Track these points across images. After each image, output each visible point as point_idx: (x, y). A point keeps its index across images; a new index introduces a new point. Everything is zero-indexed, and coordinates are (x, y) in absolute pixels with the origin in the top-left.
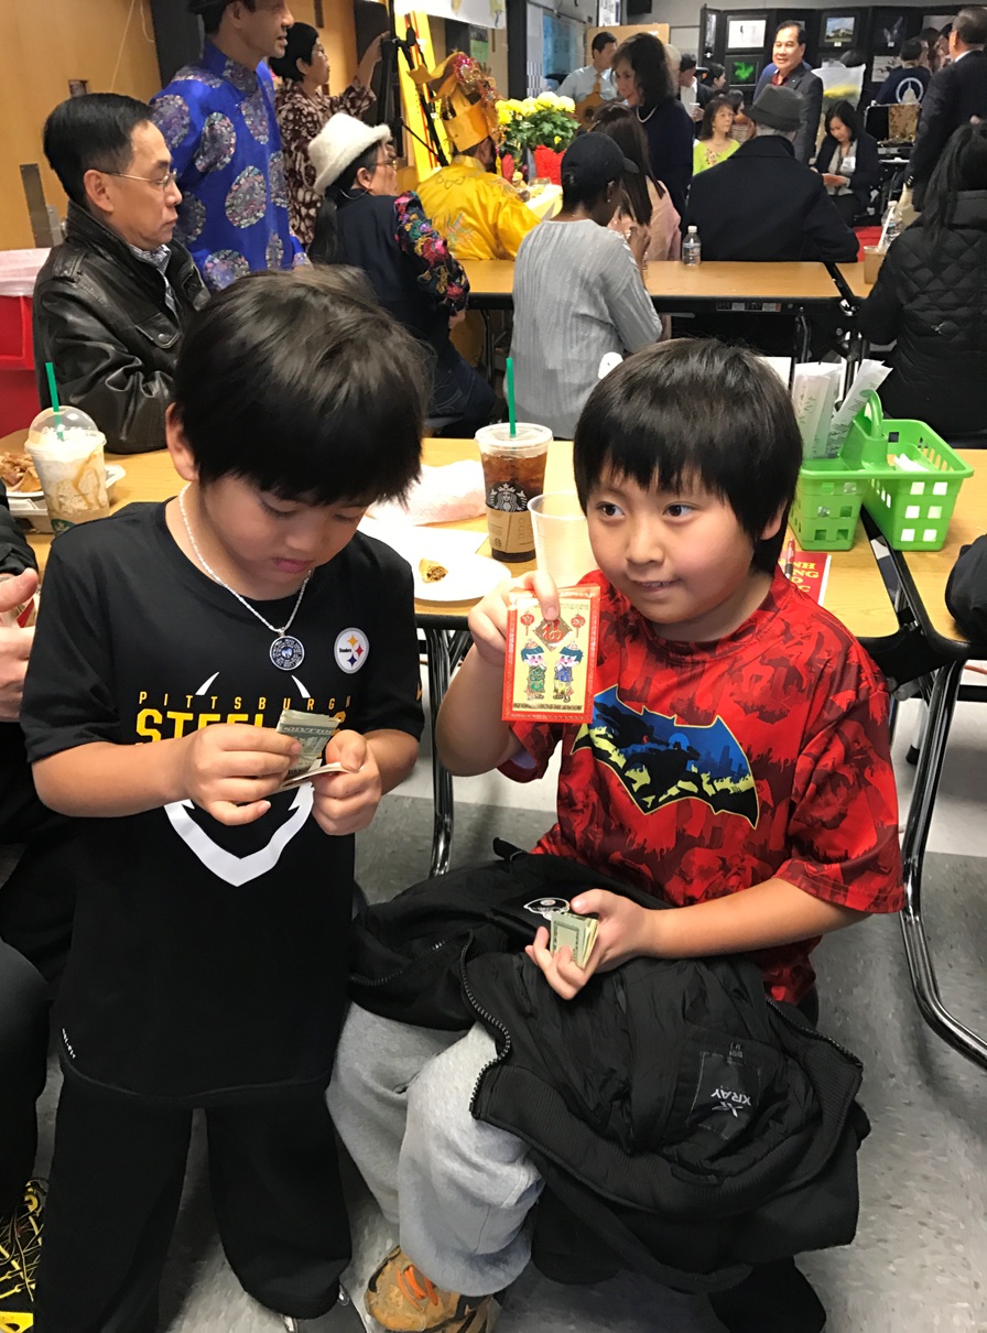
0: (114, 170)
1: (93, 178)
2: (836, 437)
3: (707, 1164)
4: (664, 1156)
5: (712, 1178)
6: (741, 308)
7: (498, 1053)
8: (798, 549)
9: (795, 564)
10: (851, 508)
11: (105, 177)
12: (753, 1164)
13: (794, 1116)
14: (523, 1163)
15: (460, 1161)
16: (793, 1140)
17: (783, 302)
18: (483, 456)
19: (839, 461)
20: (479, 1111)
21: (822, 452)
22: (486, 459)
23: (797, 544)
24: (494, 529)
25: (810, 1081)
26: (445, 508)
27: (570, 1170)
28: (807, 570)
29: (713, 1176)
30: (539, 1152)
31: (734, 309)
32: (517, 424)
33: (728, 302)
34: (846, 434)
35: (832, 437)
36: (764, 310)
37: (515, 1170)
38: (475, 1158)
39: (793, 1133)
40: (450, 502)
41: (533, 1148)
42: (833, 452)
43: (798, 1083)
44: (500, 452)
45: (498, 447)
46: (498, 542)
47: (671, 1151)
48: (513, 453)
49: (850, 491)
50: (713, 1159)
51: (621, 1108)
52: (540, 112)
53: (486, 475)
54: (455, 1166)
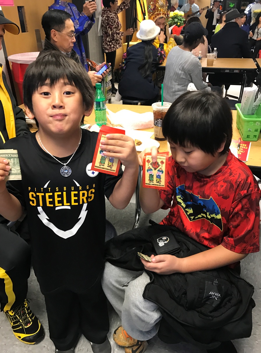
0: (59, 31)
1: (53, 32)
2: (254, 109)
3: (209, 314)
4: (196, 311)
5: (210, 318)
6: (228, 71)
7: (150, 281)
8: (242, 140)
9: (241, 144)
10: (258, 129)
11: (57, 32)
12: (222, 314)
13: (234, 301)
14: (156, 311)
15: (139, 310)
16: (233, 308)
17: (240, 70)
18: (154, 111)
19: (255, 116)
20: (145, 296)
21: (250, 113)
22: (154, 112)
23: (241, 139)
24: (156, 132)
25: (239, 291)
26: (142, 125)
27: (170, 314)
28: (244, 146)
29: (211, 317)
30: (162, 308)
31: (226, 71)
32: (164, 102)
33: (224, 69)
34: (257, 108)
35: (253, 109)
36: (234, 72)
37: (154, 313)
38: (143, 310)
39: (234, 306)
40: (144, 123)
41: (160, 307)
42: (253, 113)
43: (235, 292)
44: (158, 110)
45: (158, 109)
46: (156, 135)
47: (199, 309)
48: (162, 110)
49: (258, 124)
50: (211, 312)
51: (184, 297)
52: (174, 16)
53: (154, 116)
54: (137, 311)
